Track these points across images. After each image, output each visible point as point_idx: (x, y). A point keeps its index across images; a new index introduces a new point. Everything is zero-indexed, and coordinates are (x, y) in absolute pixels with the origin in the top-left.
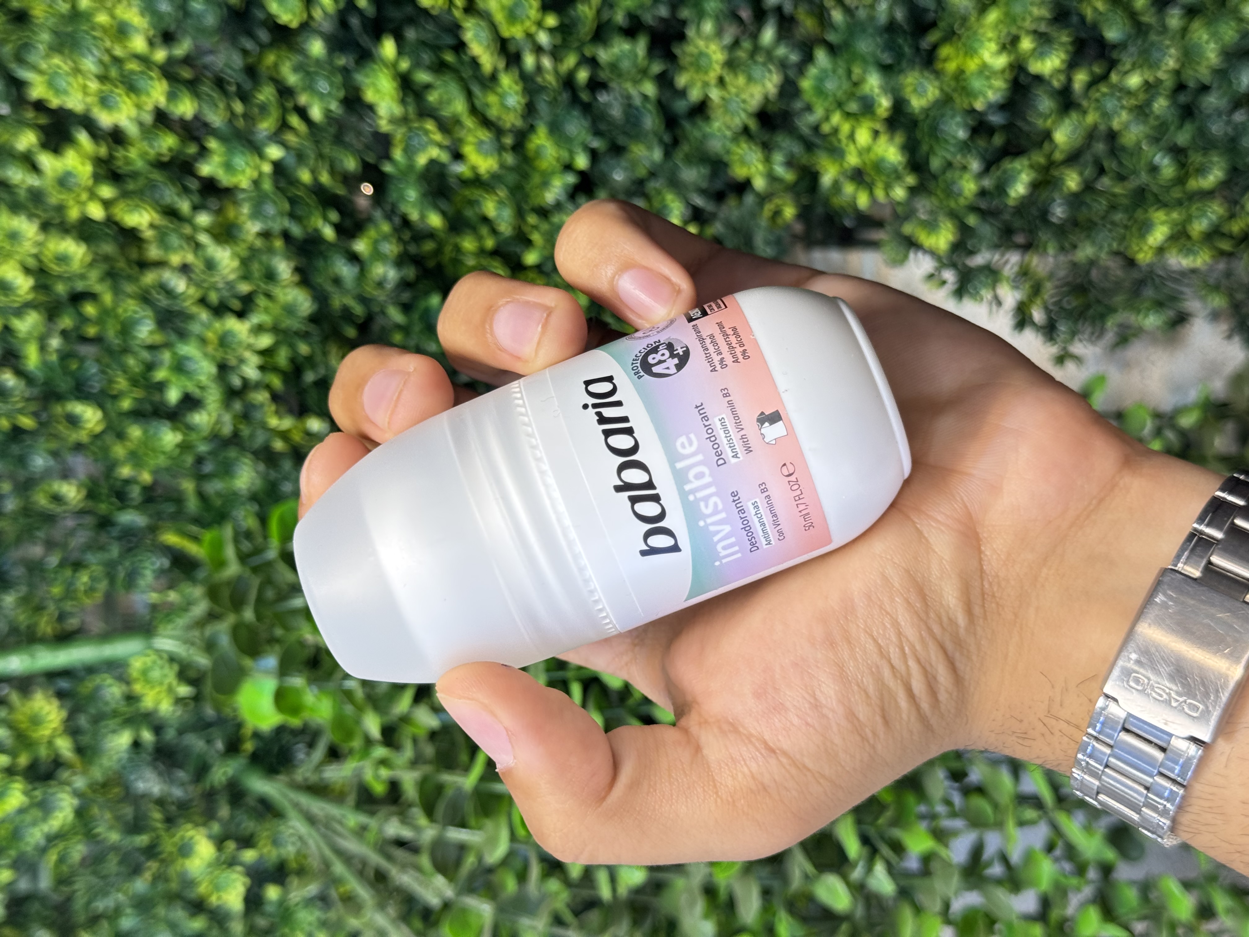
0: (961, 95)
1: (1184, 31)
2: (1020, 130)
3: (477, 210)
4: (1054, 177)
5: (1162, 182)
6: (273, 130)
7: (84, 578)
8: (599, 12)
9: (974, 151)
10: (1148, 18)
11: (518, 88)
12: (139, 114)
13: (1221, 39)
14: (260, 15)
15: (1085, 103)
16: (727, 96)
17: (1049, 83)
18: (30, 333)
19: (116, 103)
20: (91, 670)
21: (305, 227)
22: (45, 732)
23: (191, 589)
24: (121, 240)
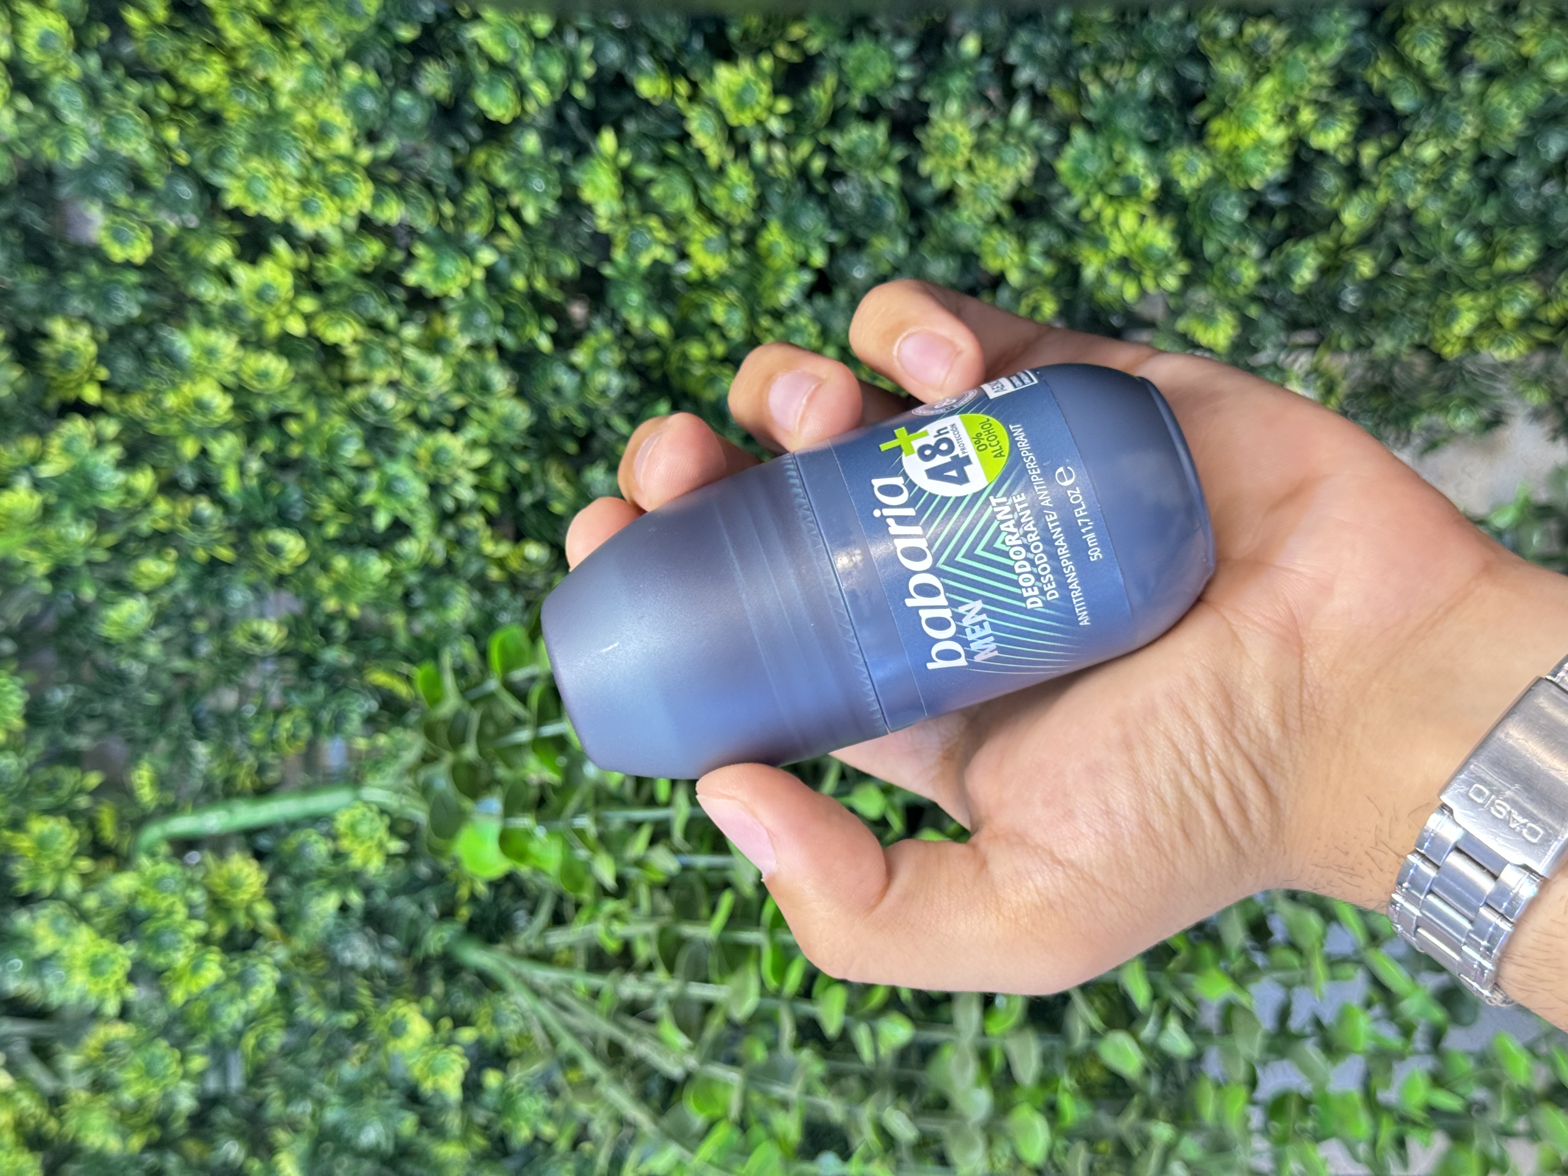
0: (1235, 173)
1: (1482, 96)
2: (1305, 211)
3: (705, 315)
4: (1344, 262)
5: (1466, 264)
6: (485, 234)
7: (286, 724)
8: (834, 95)
9: (1252, 235)
10: (1443, 84)
11: (748, 179)
12: (342, 220)
13: (1524, 104)
14: (471, 111)
15: (1375, 179)
16: (976, 181)
17: (1334, 159)
18: (227, 458)
19: (319, 208)
20: (294, 825)
21: (519, 338)
22: (243, 896)
23: (401, 735)
24: (322, 356)
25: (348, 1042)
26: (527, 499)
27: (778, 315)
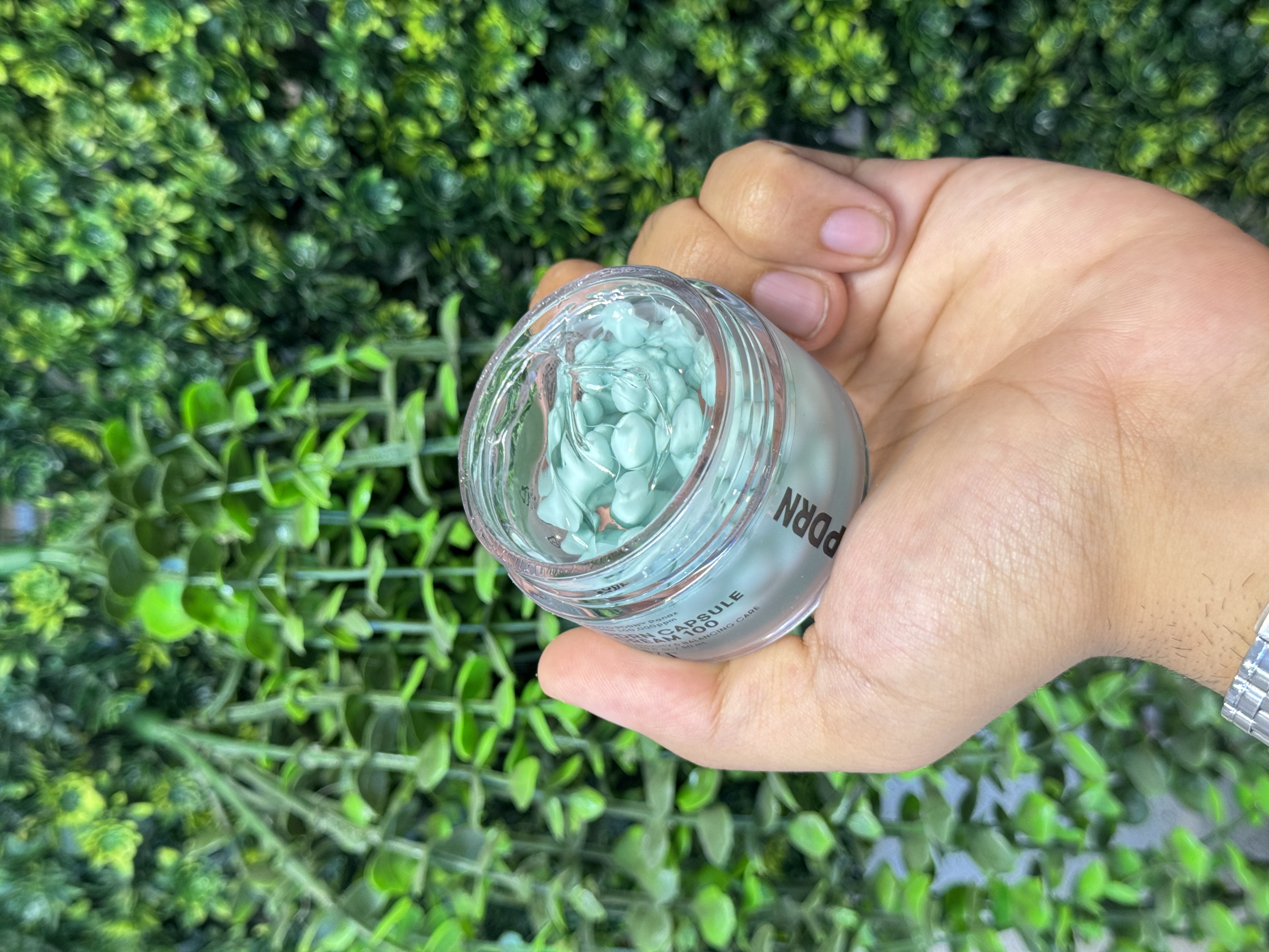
2: (1003, 37)
3: (420, 98)
4: (1039, 88)
5: (1152, 95)
9: (956, 53)
15: (1072, 10)
21: (229, 103)
23: (87, 498)
24: (23, 109)
25: (16, 815)
26: (230, 263)
27: (494, 100)
